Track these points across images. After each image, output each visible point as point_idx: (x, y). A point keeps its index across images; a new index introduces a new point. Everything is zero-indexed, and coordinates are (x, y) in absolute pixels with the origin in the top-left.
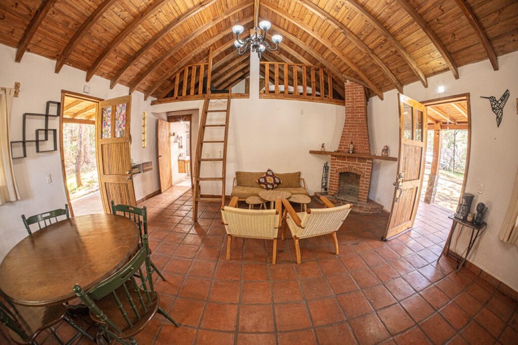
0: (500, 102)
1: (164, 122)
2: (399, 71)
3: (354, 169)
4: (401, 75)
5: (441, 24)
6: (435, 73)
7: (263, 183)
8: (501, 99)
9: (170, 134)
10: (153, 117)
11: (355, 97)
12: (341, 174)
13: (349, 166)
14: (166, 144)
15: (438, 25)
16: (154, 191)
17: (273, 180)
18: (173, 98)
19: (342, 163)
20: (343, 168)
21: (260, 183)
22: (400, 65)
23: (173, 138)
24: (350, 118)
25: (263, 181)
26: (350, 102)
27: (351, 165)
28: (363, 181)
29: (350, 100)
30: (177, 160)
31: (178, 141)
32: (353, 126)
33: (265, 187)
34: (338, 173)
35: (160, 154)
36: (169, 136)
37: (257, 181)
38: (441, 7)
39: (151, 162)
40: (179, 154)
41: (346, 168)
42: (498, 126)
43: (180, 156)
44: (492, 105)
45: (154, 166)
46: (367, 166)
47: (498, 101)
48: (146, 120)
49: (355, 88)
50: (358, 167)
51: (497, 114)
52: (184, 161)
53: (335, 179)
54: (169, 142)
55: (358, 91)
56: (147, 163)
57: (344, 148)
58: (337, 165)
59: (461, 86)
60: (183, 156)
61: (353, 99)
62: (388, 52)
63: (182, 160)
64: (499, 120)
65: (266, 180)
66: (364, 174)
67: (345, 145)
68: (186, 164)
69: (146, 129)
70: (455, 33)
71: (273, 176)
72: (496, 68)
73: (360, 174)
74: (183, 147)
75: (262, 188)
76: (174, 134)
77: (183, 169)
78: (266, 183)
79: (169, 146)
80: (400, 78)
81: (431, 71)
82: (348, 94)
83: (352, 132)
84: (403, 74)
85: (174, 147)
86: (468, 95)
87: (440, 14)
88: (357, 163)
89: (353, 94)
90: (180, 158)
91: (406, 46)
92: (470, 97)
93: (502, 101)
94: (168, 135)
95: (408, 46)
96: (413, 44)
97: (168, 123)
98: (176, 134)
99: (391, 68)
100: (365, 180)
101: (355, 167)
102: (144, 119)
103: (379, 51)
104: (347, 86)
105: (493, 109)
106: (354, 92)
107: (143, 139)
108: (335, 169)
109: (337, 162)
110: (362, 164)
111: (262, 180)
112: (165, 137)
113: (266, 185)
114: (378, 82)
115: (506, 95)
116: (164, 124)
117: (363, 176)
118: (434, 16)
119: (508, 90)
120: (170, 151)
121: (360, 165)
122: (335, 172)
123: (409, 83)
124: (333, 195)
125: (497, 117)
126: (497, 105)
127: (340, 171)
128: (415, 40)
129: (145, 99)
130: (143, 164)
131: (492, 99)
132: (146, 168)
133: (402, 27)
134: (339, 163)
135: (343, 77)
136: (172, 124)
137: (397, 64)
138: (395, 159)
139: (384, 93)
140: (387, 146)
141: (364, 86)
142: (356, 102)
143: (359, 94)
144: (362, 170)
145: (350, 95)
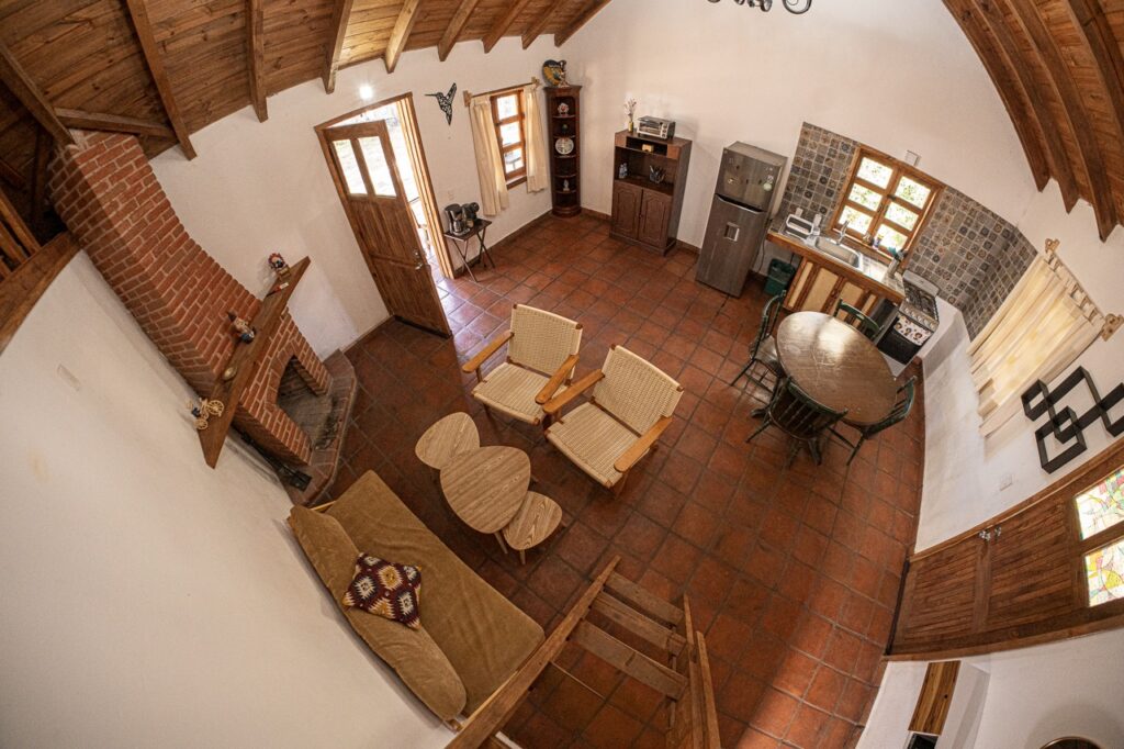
0: (447, 98)
3: (281, 358)
8: (449, 95)
11: (129, 187)
12: (279, 401)
13: (272, 367)
19: (259, 380)
20: (271, 384)
26: (126, 211)
27: (271, 360)
28: (303, 356)
29: (121, 206)
32: (183, 280)
34: (276, 408)
41: (274, 377)
42: (449, 124)
44: (440, 103)
46: (285, 326)
49: (114, 153)
50: (282, 346)
51: (446, 111)
53: (285, 424)
55: (127, 159)
57: (221, 351)
58: (260, 398)
64: (449, 117)
66: (294, 343)
73: (291, 354)
82: (104, 186)
86: (409, 95)
88: (273, 342)
89: (119, 176)
92: (413, 97)
100: (303, 351)
101: (278, 352)
104: (84, 158)
105: (441, 107)
106: (118, 169)
108: (266, 411)
109: (254, 392)
110: (278, 332)
114: (193, 104)
115: (453, 90)
117: (297, 349)
119: (454, 84)
121: (279, 338)
122: (271, 415)
124: (311, 450)
125: (447, 115)
126: (446, 101)
127: (274, 397)
131: (439, 95)
134: (257, 386)
135: (64, 120)
138: (306, 262)
139: (196, 139)
140: (274, 255)
141: (136, 135)
142: (140, 199)
143: (136, 170)
144: (288, 341)
145: (111, 187)
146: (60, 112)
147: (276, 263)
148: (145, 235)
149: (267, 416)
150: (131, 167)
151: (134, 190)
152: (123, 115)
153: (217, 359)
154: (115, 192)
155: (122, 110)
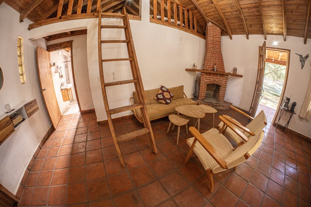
0: (304, 58)
1: (44, 50)
2: (252, 26)
3: (217, 81)
4: (251, 28)
5: (292, 13)
6: (272, 34)
7: (162, 99)
9: (50, 64)
10: (30, 44)
11: (215, 34)
12: (208, 85)
13: (213, 80)
14: (48, 75)
15: (290, 14)
16: (47, 131)
17: (169, 96)
18: (55, 18)
19: (209, 77)
20: (210, 81)
21: (158, 99)
22: (254, 23)
23: (53, 69)
24: (211, 47)
25: (162, 97)
26: (211, 37)
27: (215, 79)
28: (222, 89)
29: (211, 36)
30: (60, 90)
31: (59, 71)
32: (214, 53)
33: (165, 103)
34: (206, 85)
35: (43, 88)
36: (50, 67)
37: (155, 98)
38: (298, 6)
39: (35, 101)
40: (60, 84)
41: (212, 81)
42: (302, 69)
43: (62, 86)
44: (300, 59)
45: (39, 104)
46: (224, 79)
47: (303, 58)
48: (22, 48)
49: (215, 28)
50: (220, 81)
51: (302, 63)
52: (67, 90)
53: (204, 89)
54: (50, 73)
55: (217, 30)
56: (30, 103)
57: (209, 67)
58: (205, 79)
59: (286, 45)
60: (64, 85)
61: (213, 35)
62: (252, 14)
63: (64, 89)
64: (303, 66)
65: (164, 96)
66: (223, 84)
67: (209, 66)
68: (68, 91)
69: (23, 59)
70: (296, 21)
71: (168, 91)
72: (305, 43)
73: (220, 84)
74: (63, 76)
75: (161, 103)
76: (54, 64)
77: (67, 97)
78: (164, 99)
79: (51, 77)
80: (250, 30)
81: (271, 32)
83: (213, 57)
84: (253, 28)
85: (56, 77)
86: (289, 50)
87: (295, 9)
88: (219, 77)
89: (214, 32)
90: (63, 88)
91: (265, 15)
92: (291, 52)
93: (305, 58)
94: (49, 65)
95: (266, 15)
96: (270, 15)
97: (48, 52)
98: (56, 64)
99: (248, 23)
100: (223, 88)
101: (218, 80)
102: (20, 47)
103: (246, 11)
104: (209, 26)
105: (301, 61)
106: (214, 31)
107: (21, 73)
109: (205, 77)
110: (222, 78)
111: (160, 96)
112: (46, 68)
113: (165, 100)
114: (232, 28)
115: (307, 57)
116: (43, 53)
117: (222, 86)
118: (292, 8)
119: (308, 55)
120: (52, 82)
121: (221, 79)
122: (204, 84)
123: (254, 34)
124: (202, 100)
125: (302, 65)
126: (303, 59)
127: (208, 83)
128: (272, 14)
129: (21, 21)
130: (25, 106)
131: (301, 56)
132: (31, 110)
133: (270, 5)
134: (207, 77)
135: (208, 20)
136: (52, 53)
137: (253, 22)
138: (241, 76)
139: (233, 36)
140: (236, 68)
141: (221, 28)
142: (215, 37)
143: (217, 33)
144: (222, 82)
145: (211, 32)
146: (208, 18)
147: (235, 70)
148: (213, 42)
149: (203, 83)
150: (217, 32)
151: (215, 35)
152: (219, 24)
153: (207, 67)
154: (212, 33)
155: (218, 23)
